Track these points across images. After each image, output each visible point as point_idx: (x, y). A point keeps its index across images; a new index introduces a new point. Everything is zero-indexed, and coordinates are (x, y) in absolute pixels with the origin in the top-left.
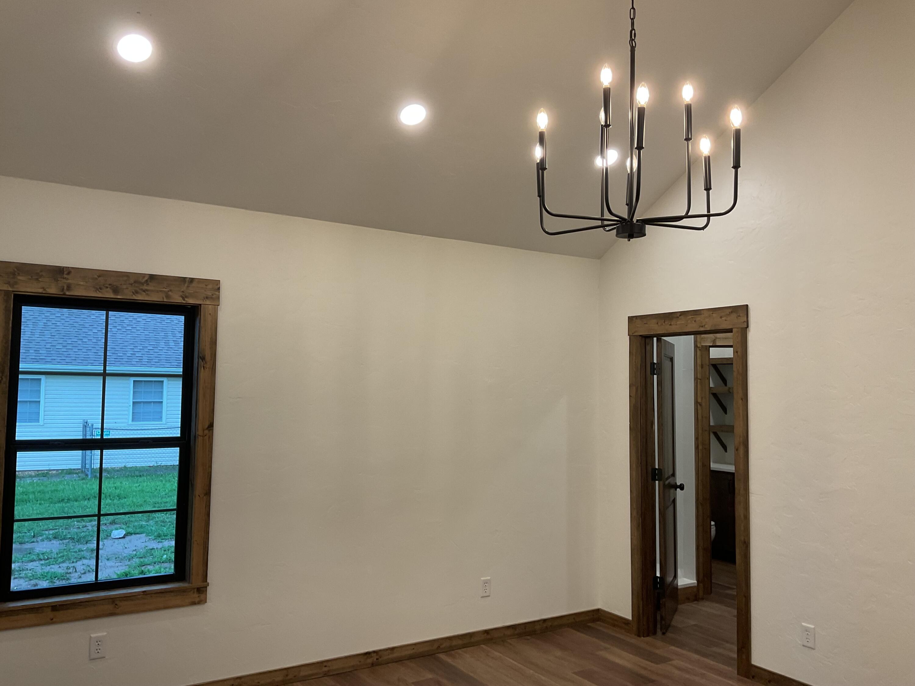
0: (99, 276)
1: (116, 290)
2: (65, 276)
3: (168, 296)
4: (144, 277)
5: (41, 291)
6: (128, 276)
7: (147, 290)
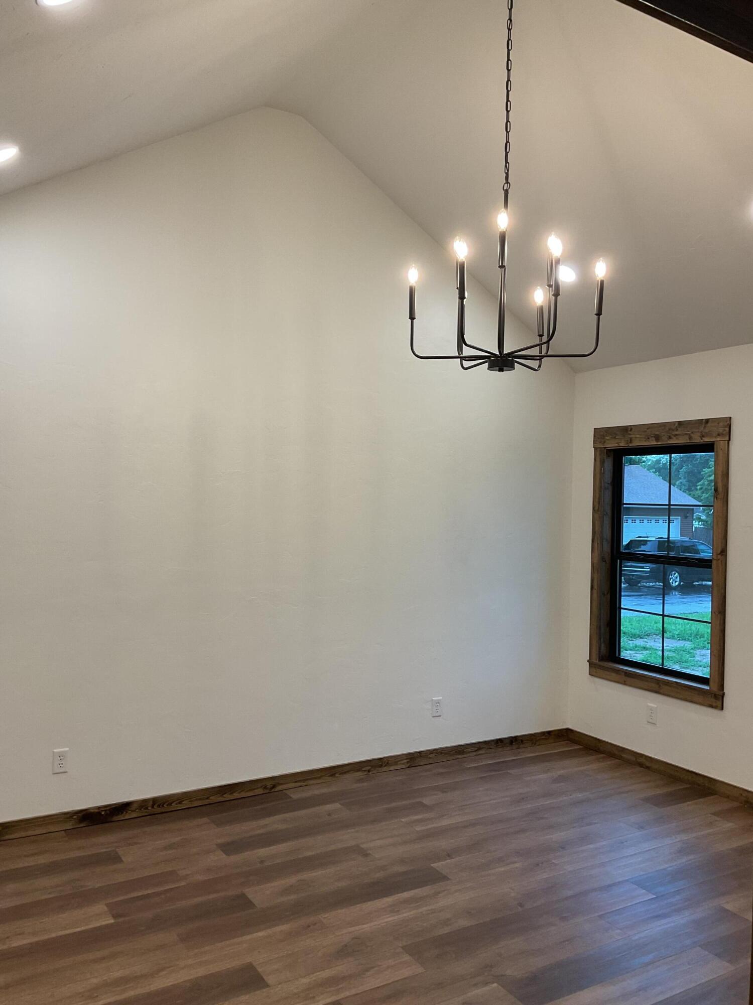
0: (648, 429)
1: (657, 438)
2: (629, 432)
3: (690, 438)
4: (675, 424)
5: (616, 445)
6: (665, 426)
7: (676, 435)
